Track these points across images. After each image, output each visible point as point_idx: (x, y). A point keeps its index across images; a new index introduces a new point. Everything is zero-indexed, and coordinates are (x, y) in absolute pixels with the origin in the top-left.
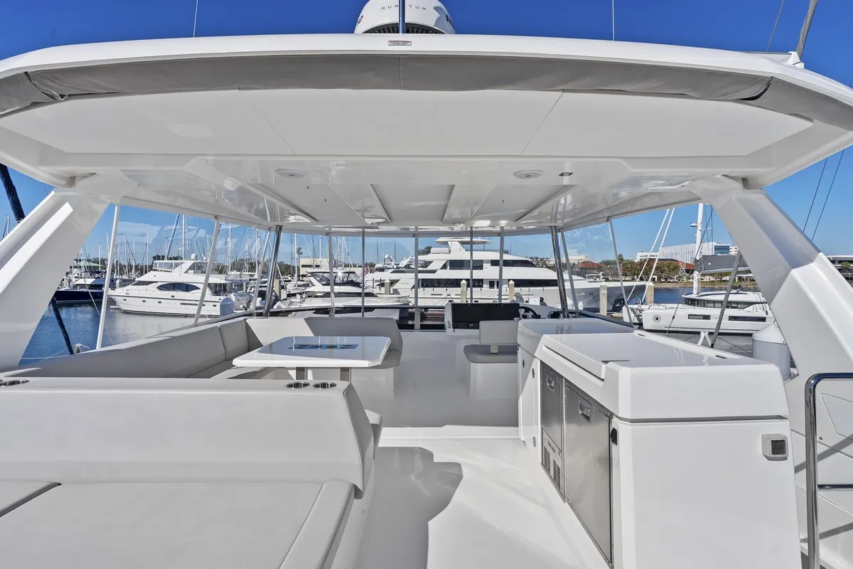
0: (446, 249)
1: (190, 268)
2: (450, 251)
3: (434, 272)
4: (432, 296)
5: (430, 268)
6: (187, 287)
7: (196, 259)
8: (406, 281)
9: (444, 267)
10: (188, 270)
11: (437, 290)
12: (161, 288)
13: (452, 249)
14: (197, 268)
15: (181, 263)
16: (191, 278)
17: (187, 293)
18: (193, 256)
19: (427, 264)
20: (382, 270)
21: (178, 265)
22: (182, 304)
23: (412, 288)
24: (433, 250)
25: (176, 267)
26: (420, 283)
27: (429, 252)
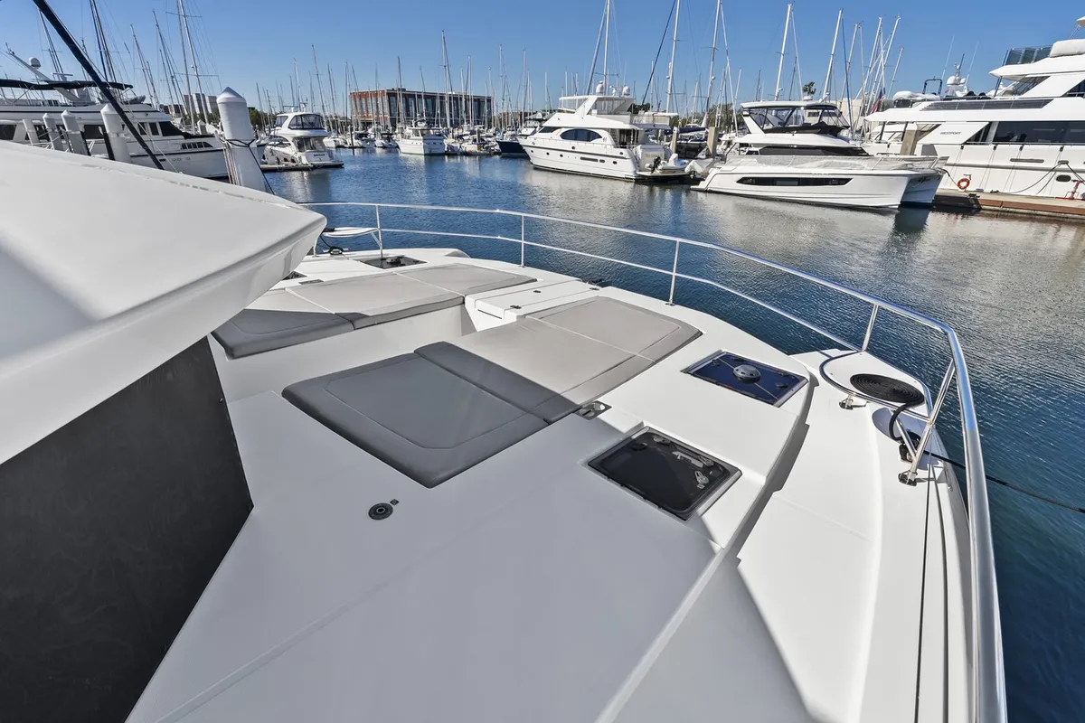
1: (594, 107)
3: (1040, 103)
4: (1013, 164)
6: (588, 135)
7: (601, 93)
8: (957, 128)
9: (1076, 92)
10: (591, 110)
11: (1032, 150)
12: (564, 136)
14: (602, 107)
15: (585, 100)
16: (594, 121)
17: (588, 144)
18: (598, 88)
20: (904, 103)
21: (581, 102)
22: (582, 159)
23: (965, 143)
24: (1058, 47)
25: (579, 105)
26: (993, 132)
27: (1045, 53)
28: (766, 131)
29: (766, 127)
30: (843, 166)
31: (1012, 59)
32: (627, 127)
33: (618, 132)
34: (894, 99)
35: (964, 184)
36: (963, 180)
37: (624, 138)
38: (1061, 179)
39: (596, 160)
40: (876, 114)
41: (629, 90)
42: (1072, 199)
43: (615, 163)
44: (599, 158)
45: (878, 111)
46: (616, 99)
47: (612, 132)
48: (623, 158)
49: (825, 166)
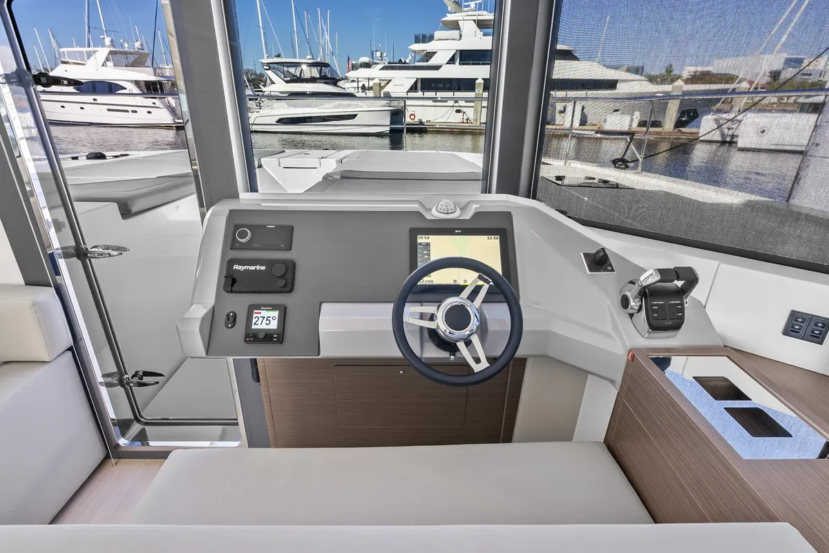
0: (455, 33)
1: (107, 59)
2: (461, 36)
3: (437, 68)
4: (434, 104)
5: (432, 62)
6: (109, 87)
7: (112, 46)
8: (401, 82)
9: (452, 61)
10: (105, 62)
13: (463, 34)
14: (117, 57)
15: (95, 52)
16: (111, 74)
17: (111, 96)
18: (107, 41)
19: (430, 55)
20: (367, 65)
21: (89, 55)
22: (109, 110)
23: (408, 92)
24: (437, 34)
25: (89, 57)
26: (419, 85)
27: (431, 38)
28: (287, 82)
29: (286, 79)
30: (350, 106)
31: (417, 41)
32: (153, 78)
33: (143, 84)
34: (360, 63)
35: (412, 117)
36: (412, 115)
37: (151, 89)
38: (458, 111)
39: (128, 111)
40: (352, 72)
41: (142, 45)
42: (463, 122)
43: (149, 112)
44: (130, 109)
45: (353, 70)
46: (130, 53)
47: (137, 83)
48: (156, 107)
49: (338, 107)
